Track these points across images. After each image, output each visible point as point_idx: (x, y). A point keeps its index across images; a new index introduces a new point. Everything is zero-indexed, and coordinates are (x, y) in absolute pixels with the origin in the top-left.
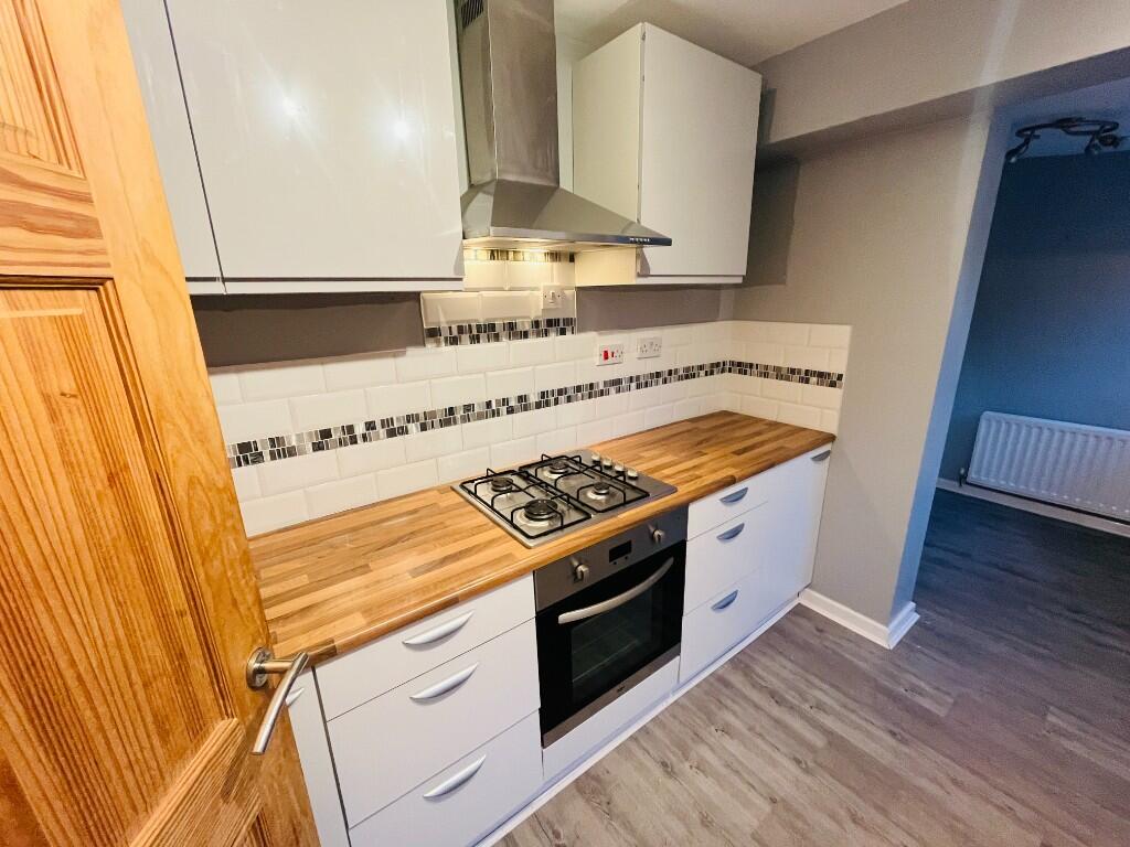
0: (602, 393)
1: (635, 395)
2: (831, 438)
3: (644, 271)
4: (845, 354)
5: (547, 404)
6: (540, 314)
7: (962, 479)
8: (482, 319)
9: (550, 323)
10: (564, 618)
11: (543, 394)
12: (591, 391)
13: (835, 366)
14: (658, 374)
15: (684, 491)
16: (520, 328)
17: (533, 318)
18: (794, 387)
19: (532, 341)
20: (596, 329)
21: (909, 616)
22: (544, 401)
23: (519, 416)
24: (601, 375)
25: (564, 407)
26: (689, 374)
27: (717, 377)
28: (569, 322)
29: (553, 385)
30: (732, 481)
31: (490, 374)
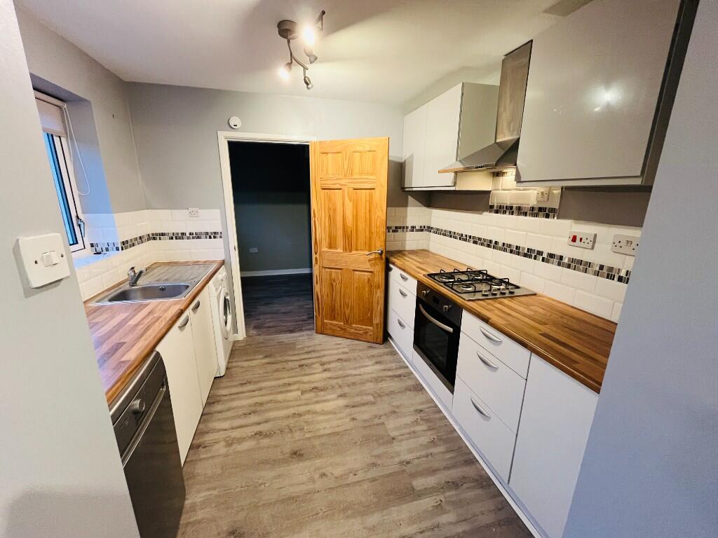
5: (530, 257)
6: (535, 203)
8: (508, 203)
9: (540, 209)
11: (529, 250)
16: (524, 210)
17: (531, 205)
19: (529, 218)
22: (529, 254)
23: (515, 257)
24: (570, 252)
28: (553, 210)
29: (536, 247)
31: (507, 230)
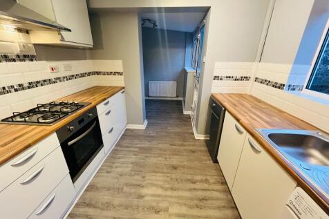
0: (54, 82)
1: (66, 83)
2: (124, 88)
3: (63, 39)
4: (122, 67)
5: (33, 87)
6: (19, 52)
7: (148, 96)
9: (25, 56)
10: (70, 143)
11: (30, 83)
12: (50, 81)
13: (121, 70)
14: (73, 76)
15: (94, 103)
16: (10, 57)
17: (16, 54)
18: (112, 76)
20: (46, 60)
21: (146, 122)
22: (31, 86)
23: (21, 92)
24: (53, 76)
25: (40, 88)
26: (83, 75)
27: (91, 76)
28: (33, 56)
29: (33, 80)
30: (105, 99)
